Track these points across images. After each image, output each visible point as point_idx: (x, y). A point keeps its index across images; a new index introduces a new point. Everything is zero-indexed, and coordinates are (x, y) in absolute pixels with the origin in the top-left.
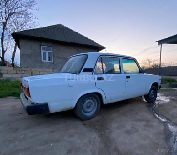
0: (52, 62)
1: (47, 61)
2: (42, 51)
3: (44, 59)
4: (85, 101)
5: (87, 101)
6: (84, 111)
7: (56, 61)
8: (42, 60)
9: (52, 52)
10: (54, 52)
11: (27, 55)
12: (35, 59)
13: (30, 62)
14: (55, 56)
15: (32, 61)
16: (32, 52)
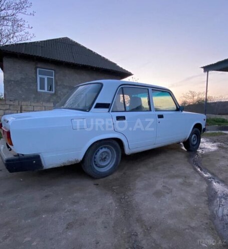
0: (54, 92)
1: (46, 90)
2: (39, 76)
3: (40, 89)
4: (99, 151)
5: (101, 151)
6: (96, 165)
7: (59, 92)
8: (39, 90)
9: (53, 77)
10: (57, 78)
11: (14, 81)
12: (27, 87)
13: (20, 92)
14: (58, 84)
15: (22, 91)
16: (23, 77)
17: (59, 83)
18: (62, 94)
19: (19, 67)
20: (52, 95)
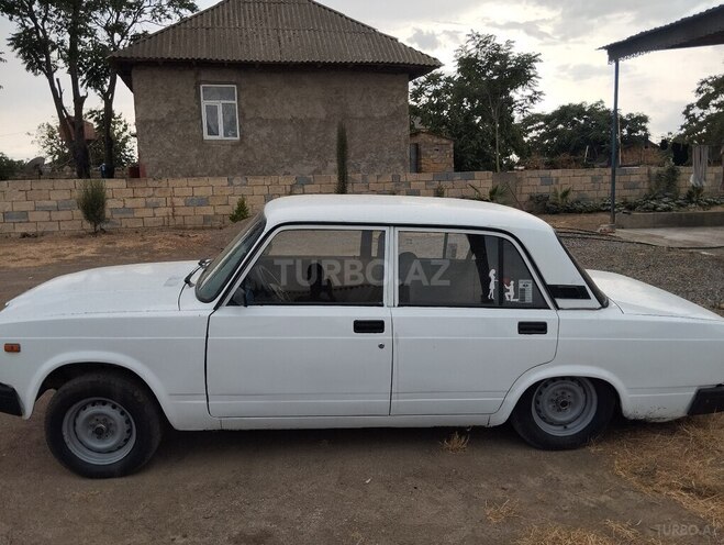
0: (238, 138)
1: (221, 136)
2: (204, 104)
3: (210, 133)
7: (251, 137)
8: (206, 137)
9: (236, 102)
10: (243, 104)
11: (155, 121)
12: (180, 133)
13: (169, 145)
14: (247, 117)
15: (173, 143)
16: (173, 109)
17: (250, 113)
18: (257, 140)
19: (162, 88)
20: (235, 145)
